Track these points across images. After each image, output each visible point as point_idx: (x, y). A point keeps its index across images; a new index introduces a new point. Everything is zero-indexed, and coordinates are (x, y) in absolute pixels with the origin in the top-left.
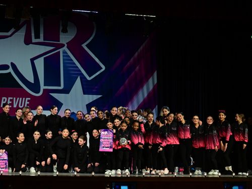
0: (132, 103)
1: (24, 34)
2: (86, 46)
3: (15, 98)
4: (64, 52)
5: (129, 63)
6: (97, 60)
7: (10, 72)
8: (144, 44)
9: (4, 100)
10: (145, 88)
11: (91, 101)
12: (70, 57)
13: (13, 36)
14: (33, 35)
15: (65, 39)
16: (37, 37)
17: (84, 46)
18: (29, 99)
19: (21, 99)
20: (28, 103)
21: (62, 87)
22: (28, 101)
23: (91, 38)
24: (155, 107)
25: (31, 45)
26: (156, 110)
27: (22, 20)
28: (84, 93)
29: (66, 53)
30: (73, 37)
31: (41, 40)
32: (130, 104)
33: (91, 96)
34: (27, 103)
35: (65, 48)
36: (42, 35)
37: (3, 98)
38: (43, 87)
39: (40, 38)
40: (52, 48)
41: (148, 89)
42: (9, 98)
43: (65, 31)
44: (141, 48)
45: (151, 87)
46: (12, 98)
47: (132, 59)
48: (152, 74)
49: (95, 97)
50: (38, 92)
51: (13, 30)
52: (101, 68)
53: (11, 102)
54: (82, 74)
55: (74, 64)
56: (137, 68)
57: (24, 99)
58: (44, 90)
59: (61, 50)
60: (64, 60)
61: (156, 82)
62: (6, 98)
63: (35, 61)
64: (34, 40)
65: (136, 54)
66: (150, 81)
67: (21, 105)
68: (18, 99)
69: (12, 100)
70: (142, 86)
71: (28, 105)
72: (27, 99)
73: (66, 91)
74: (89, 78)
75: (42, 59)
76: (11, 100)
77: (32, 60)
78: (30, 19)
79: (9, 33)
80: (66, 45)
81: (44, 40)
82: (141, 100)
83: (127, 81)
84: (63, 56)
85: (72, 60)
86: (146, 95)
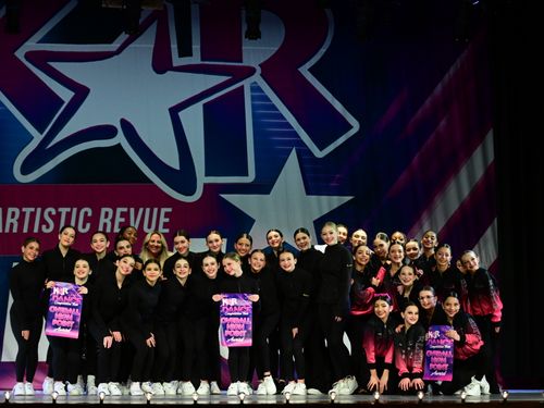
0: (431, 214)
1: (152, 46)
2: (310, 70)
3: (132, 210)
4: (255, 88)
5: (420, 112)
6: (338, 106)
7: (119, 145)
8: (458, 61)
9: (107, 215)
10: (463, 174)
11: (326, 211)
12: (269, 100)
13: (125, 51)
14: (174, 47)
15: (255, 54)
16: (185, 51)
17: (304, 70)
18: (170, 210)
19: (148, 210)
20: (167, 220)
21: (251, 178)
22: (167, 215)
23: (323, 51)
24: (490, 222)
25: (169, 72)
26: (493, 230)
27: (146, 11)
28: (309, 192)
29: (259, 89)
30: (276, 49)
31: (196, 59)
32: (425, 216)
33: (324, 198)
34: (163, 220)
35: (257, 78)
36: (196, 47)
37: (104, 210)
38: (202, 179)
39: (191, 55)
40: (223, 79)
41: (471, 176)
42: (119, 210)
43: (254, 34)
44: (452, 70)
45: (479, 173)
46: (125, 210)
47: (428, 102)
48: (482, 139)
49: (336, 201)
50: (191, 192)
51: (123, 37)
52: (350, 127)
53: (123, 220)
54: (300, 144)
55: (281, 117)
56: (443, 123)
57: (156, 210)
58: (206, 186)
59: (246, 84)
60: (254, 107)
61: (491, 158)
62: (110, 211)
63: (180, 114)
64: (177, 61)
65: (439, 88)
66: (478, 155)
67: (149, 227)
68: (141, 210)
69: (125, 215)
70: (455, 171)
71: (166, 225)
72: (164, 210)
73: (263, 186)
74: (319, 154)
75: (198, 108)
76: (123, 215)
77: (174, 112)
78: (165, 6)
79: (114, 46)
80: (259, 70)
81: (202, 60)
82: (454, 206)
83: (416, 159)
84: (253, 98)
85: (274, 107)
86: (466, 192)
